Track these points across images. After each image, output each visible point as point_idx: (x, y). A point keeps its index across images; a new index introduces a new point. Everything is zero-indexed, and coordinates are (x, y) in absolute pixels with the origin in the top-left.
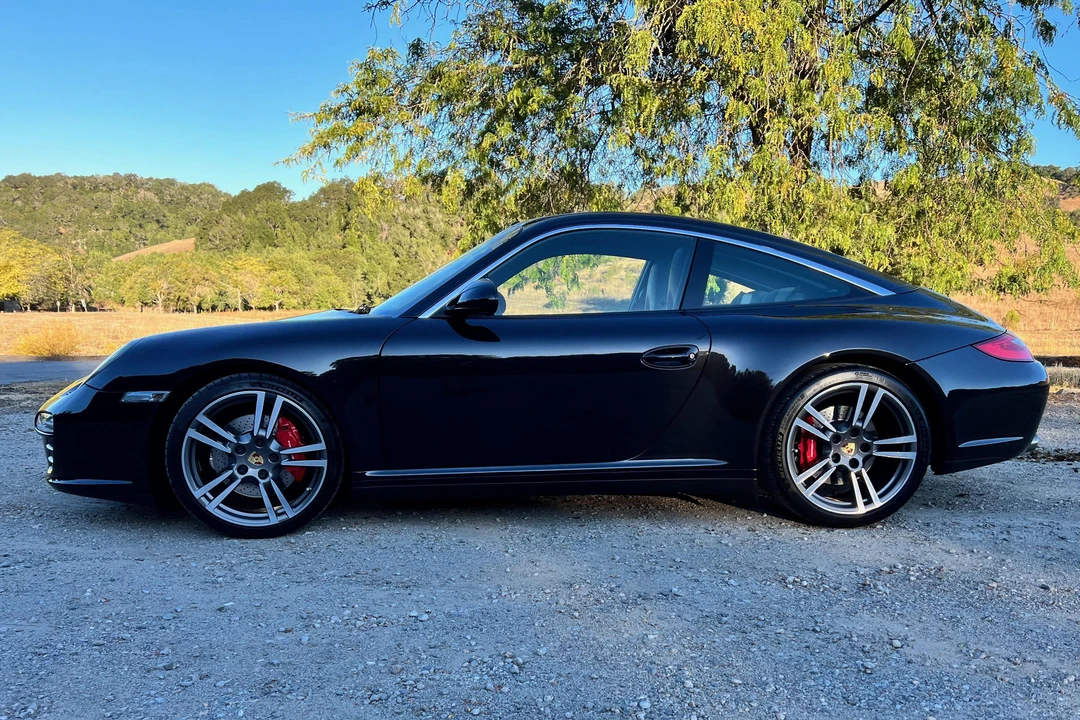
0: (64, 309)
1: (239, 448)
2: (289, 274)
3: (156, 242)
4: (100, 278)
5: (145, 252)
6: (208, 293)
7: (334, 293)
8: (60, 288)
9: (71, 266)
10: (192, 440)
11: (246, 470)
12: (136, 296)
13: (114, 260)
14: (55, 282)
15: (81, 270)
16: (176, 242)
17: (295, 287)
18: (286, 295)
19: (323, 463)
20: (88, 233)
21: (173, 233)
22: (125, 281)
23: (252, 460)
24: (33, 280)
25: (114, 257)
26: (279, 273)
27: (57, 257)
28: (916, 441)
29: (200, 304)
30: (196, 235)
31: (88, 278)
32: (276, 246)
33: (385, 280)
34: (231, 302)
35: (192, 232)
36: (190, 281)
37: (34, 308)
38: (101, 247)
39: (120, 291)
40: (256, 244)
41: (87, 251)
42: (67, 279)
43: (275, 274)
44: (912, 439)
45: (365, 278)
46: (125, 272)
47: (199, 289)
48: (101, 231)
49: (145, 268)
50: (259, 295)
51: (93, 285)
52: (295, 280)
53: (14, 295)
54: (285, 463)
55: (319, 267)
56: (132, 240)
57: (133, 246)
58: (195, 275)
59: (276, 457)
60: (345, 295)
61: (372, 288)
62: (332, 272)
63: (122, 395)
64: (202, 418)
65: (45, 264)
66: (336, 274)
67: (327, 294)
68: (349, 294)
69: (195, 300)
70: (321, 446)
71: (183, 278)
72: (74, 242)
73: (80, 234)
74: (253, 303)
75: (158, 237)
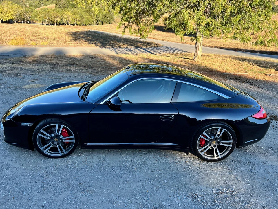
0: (24, 22)
1: (52, 138)
2: (78, 16)
3: (46, 5)
4: (32, 14)
5: (43, 7)
6: (58, 19)
7: (89, 20)
8: (23, 17)
9: (25, 11)
10: (39, 136)
11: (54, 143)
12: (41, 19)
13: (36, 9)
14: (21, 16)
15: (28, 12)
16: (51, 5)
17: (80, 19)
18: (77, 21)
19: (74, 141)
20: (29, 2)
21: (50, 2)
22: (38, 16)
23: (55, 140)
24: (16, 15)
25: (36, 8)
26: (76, 15)
27: (22, 9)
28: (232, 142)
29: (57, 22)
30: (55, 4)
31: (29, 15)
32: (75, 7)
33: (101, 17)
34: (64, 22)
35: (54, 2)
36: (54, 17)
37: (17, 22)
38: (33, 6)
39: (37, 18)
40: (70, 6)
41: (29, 6)
42: (24, 14)
43: (75, 15)
44: (231, 141)
45: (97, 17)
46: (38, 13)
47: (56, 19)
48: (32, 1)
49: (43, 13)
50: (71, 21)
51: (31, 16)
52: (80, 17)
53: (12, 19)
54: (64, 141)
55: (85, 13)
56: (40, 4)
57: (40, 6)
58: (55, 15)
59: (61, 139)
60: (92, 21)
61: (98, 19)
62: (89, 15)
63: (21, 124)
64: (42, 131)
65: (19, 11)
66: (90, 15)
67: (87, 21)
68: (93, 21)
69: (55, 22)
70: (73, 137)
71: (52, 16)
72: (26, 4)
73: (27, 2)
74: (69, 23)
75: (46, 3)
